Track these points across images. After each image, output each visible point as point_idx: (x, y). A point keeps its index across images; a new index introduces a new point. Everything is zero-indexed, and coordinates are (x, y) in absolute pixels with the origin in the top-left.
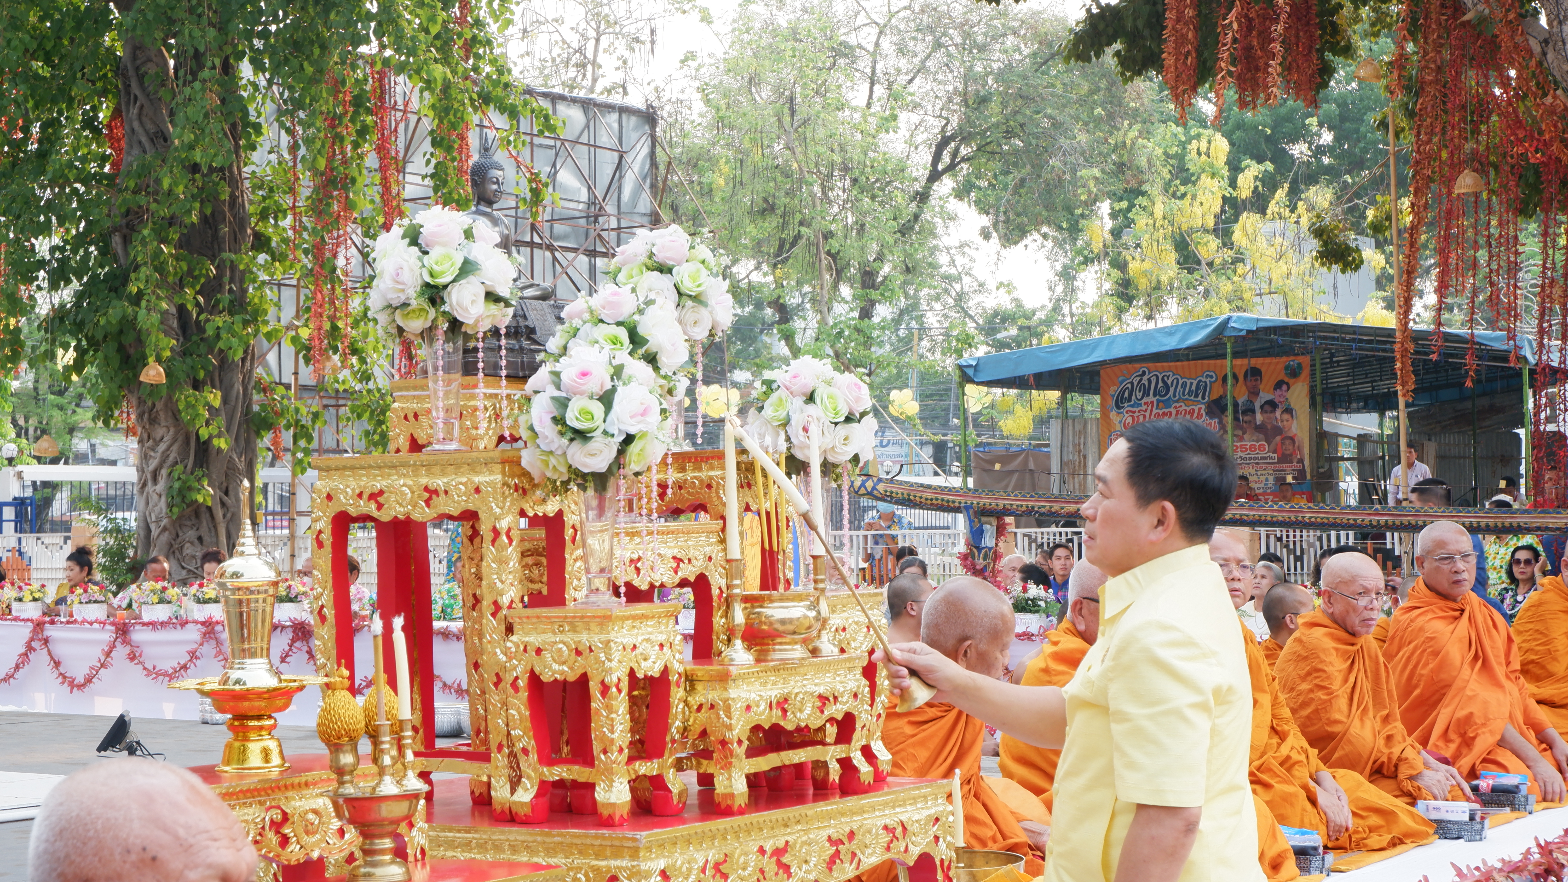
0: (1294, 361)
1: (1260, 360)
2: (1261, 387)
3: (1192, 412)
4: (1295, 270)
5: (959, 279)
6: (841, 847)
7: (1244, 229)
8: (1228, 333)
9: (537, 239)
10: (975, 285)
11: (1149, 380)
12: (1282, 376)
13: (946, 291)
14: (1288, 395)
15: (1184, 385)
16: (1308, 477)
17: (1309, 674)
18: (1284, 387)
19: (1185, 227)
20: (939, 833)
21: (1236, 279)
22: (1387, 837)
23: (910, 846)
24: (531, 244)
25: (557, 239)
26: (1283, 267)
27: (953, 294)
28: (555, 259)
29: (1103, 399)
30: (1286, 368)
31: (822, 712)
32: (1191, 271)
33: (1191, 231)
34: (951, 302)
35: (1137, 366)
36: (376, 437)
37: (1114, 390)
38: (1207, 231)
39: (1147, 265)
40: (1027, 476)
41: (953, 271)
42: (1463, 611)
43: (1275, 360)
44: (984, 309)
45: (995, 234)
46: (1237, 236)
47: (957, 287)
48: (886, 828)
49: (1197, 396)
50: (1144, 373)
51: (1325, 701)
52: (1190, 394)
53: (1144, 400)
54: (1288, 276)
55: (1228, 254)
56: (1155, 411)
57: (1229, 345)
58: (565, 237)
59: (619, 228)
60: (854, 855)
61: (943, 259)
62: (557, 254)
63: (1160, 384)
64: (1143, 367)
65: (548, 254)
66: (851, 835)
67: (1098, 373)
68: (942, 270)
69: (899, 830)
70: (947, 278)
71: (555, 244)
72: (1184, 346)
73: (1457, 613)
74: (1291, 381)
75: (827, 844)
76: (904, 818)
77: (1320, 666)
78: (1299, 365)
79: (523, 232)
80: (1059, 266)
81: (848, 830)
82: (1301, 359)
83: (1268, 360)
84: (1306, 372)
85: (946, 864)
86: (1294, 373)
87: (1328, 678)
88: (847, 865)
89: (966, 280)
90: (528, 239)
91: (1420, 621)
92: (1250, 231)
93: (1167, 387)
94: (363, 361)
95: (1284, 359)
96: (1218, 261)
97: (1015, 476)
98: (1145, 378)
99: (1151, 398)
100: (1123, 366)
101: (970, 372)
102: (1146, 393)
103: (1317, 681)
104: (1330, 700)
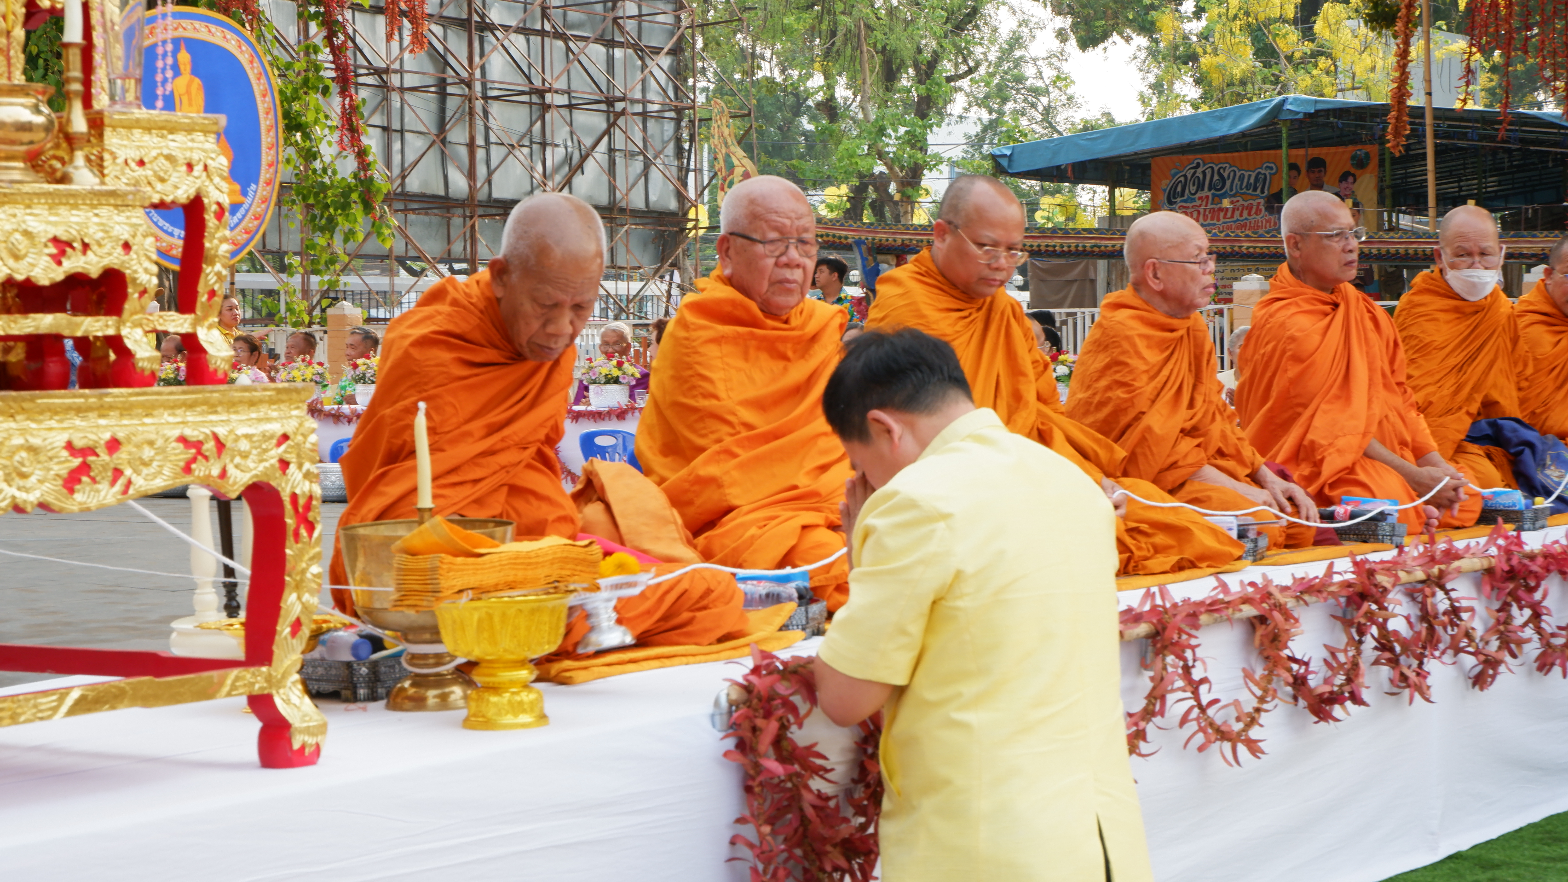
0: (1360, 150)
1: (1325, 150)
2: (1325, 179)
3: (1249, 208)
4: (1380, 64)
5: (1047, 92)
6: (91, 459)
7: (1326, 19)
8: (1283, 116)
9: (548, 27)
10: (1064, 99)
11: (1204, 173)
12: (1348, 167)
13: (1033, 106)
14: (1355, 187)
15: (1241, 179)
16: (1376, 277)
17: (1108, 367)
18: (1351, 179)
19: (1262, 17)
20: (291, 457)
21: (1315, 72)
22: (1174, 559)
23: (231, 471)
24: (542, 33)
25: (572, 27)
26: (1367, 60)
27: (1040, 108)
28: (568, 49)
29: (1153, 194)
30: (1353, 158)
31: (59, 263)
32: (1267, 65)
33: (1269, 22)
34: (1039, 117)
35: (1191, 157)
36: (323, 222)
37: (1166, 184)
38: (1286, 22)
39: (1221, 59)
40: (1088, 285)
41: (1039, 84)
42: (1336, 306)
43: (1341, 149)
44: (1073, 124)
45: (1072, 36)
46: (1319, 26)
47: (1044, 100)
48: (182, 439)
49: (1255, 190)
50: (1198, 165)
51: (1126, 400)
52: (1247, 188)
53: (1198, 195)
54: (1373, 69)
55: (1308, 47)
56: (1210, 206)
57: (1284, 130)
58: (579, 26)
59: (640, 16)
60: (118, 473)
61: (1029, 71)
62: (571, 44)
63: (1216, 177)
64: (1197, 158)
65: (560, 43)
66: (114, 445)
67: (1148, 167)
68: (1028, 83)
69: (209, 446)
70: (1036, 92)
71: (568, 33)
72: (1234, 131)
73: (1327, 308)
74: (1358, 172)
75: (65, 453)
76: (221, 431)
77: (1123, 358)
78: (1367, 154)
79: (534, 20)
80: (1151, 79)
81: (107, 436)
82: (1368, 148)
83: (1333, 150)
84: (1374, 162)
85: (302, 501)
86: (1361, 163)
87: (1131, 372)
88: (103, 486)
89: (1054, 93)
90: (538, 27)
91: (1281, 316)
92: (1332, 21)
93: (1223, 179)
94: (306, 136)
95: (1350, 148)
96: (1297, 55)
97: (1075, 287)
98: (1200, 170)
99: (1206, 193)
100: (1175, 157)
101: (1004, 163)
102: (1201, 187)
103: (1117, 377)
104: (1131, 400)
